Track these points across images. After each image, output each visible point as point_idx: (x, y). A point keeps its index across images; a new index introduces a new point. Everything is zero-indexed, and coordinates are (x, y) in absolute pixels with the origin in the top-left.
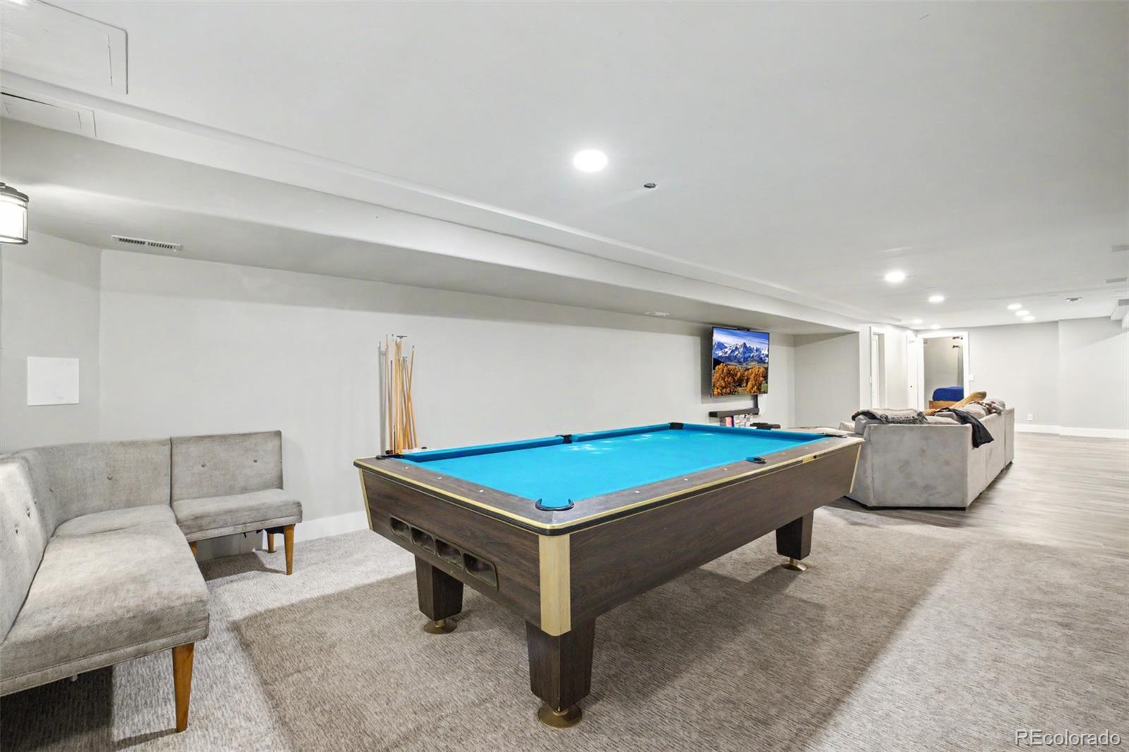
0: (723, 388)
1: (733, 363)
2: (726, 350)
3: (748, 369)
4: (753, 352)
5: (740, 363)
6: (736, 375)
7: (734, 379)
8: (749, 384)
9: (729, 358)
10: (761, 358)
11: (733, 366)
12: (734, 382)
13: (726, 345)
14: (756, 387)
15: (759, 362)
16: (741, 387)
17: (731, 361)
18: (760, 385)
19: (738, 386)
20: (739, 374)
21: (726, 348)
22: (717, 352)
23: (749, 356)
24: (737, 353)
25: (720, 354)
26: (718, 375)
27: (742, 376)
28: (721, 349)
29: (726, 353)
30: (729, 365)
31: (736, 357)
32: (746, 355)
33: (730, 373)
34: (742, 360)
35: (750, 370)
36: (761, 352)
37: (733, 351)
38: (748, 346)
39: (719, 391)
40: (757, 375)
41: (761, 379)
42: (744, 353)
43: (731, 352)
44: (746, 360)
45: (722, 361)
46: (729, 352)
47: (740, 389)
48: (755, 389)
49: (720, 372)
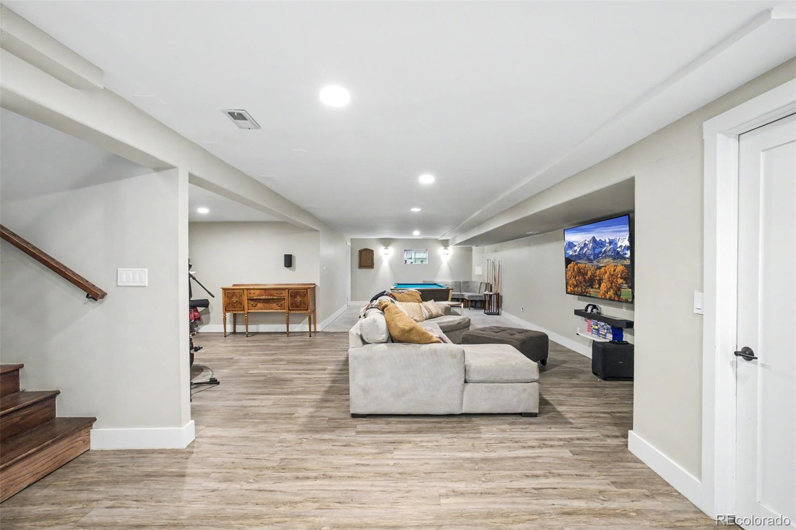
0: (575, 286)
1: (582, 261)
2: (576, 248)
3: (600, 268)
4: (604, 246)
5: (590, 261)
6: (587, 274)
7: (585, 278)
8: (602, 285)
9: (579, 257)
10: (618, 253)
11: (583, 263)
12: (585, 281)
13: (575, 243)
14: (612, 291)
15: (614, 259)
16: (592, 288)
17: (580, 259)
18: (619, 289)
19: (589, 286)
20: (589, 273)
21: (575, 246)
22: (568, 252)
23: (601, 252)
24: (586, 249)
25: (571, 254)
26: (570, 273)
27: (593, 275)
28: (571, 248)
29: (575, 251)
30: (579, 263)
31: (585, 254)
32: (597, 251)
33: (581, 272)
34: (592, 257)
35: (603, 269)
36: (616, 244)
37: (582, 249)
38: (598, 240)
39: (572, 288)
40: (612, 275)
41: (620, 281)
42: (594, 248)
43: (580, 250)
44: (596, 256)
45: (573, 259)
46: (578, 250)
47: (591, 290)
48: (611, 293)
49: (571, 271)
